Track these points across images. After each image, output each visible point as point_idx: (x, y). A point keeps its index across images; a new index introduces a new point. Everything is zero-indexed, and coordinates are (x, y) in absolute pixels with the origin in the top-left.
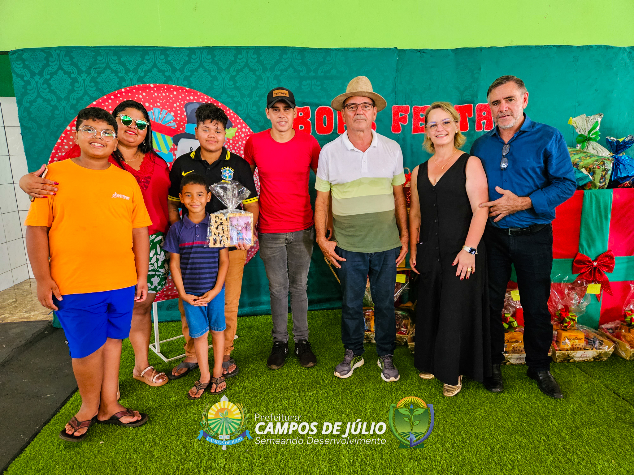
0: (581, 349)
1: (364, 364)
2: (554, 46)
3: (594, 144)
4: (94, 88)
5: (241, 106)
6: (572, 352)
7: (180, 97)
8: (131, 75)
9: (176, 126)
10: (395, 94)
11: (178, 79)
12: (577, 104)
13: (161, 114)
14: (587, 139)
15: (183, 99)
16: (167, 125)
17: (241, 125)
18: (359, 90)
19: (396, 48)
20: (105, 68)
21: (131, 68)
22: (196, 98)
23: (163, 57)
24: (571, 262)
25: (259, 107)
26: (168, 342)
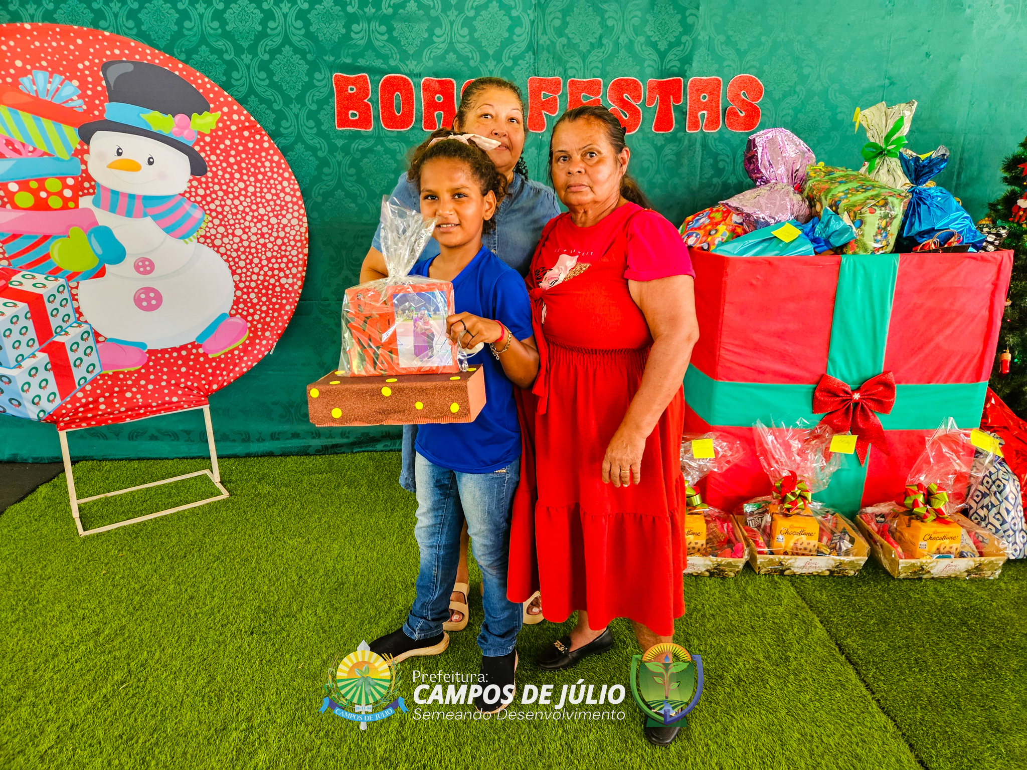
3: (893, 162)
6: (787, 557)
7: (91, 50)
9: (85, 107)
10: (534, 54)
12: (887, 82)
13: (50, 82)
14: (881, 153)
15: (99, 54)
16: (65, 105)
17: (230, 108)
24: (811, 391)
25: (271, 74)
26: (107, 498)
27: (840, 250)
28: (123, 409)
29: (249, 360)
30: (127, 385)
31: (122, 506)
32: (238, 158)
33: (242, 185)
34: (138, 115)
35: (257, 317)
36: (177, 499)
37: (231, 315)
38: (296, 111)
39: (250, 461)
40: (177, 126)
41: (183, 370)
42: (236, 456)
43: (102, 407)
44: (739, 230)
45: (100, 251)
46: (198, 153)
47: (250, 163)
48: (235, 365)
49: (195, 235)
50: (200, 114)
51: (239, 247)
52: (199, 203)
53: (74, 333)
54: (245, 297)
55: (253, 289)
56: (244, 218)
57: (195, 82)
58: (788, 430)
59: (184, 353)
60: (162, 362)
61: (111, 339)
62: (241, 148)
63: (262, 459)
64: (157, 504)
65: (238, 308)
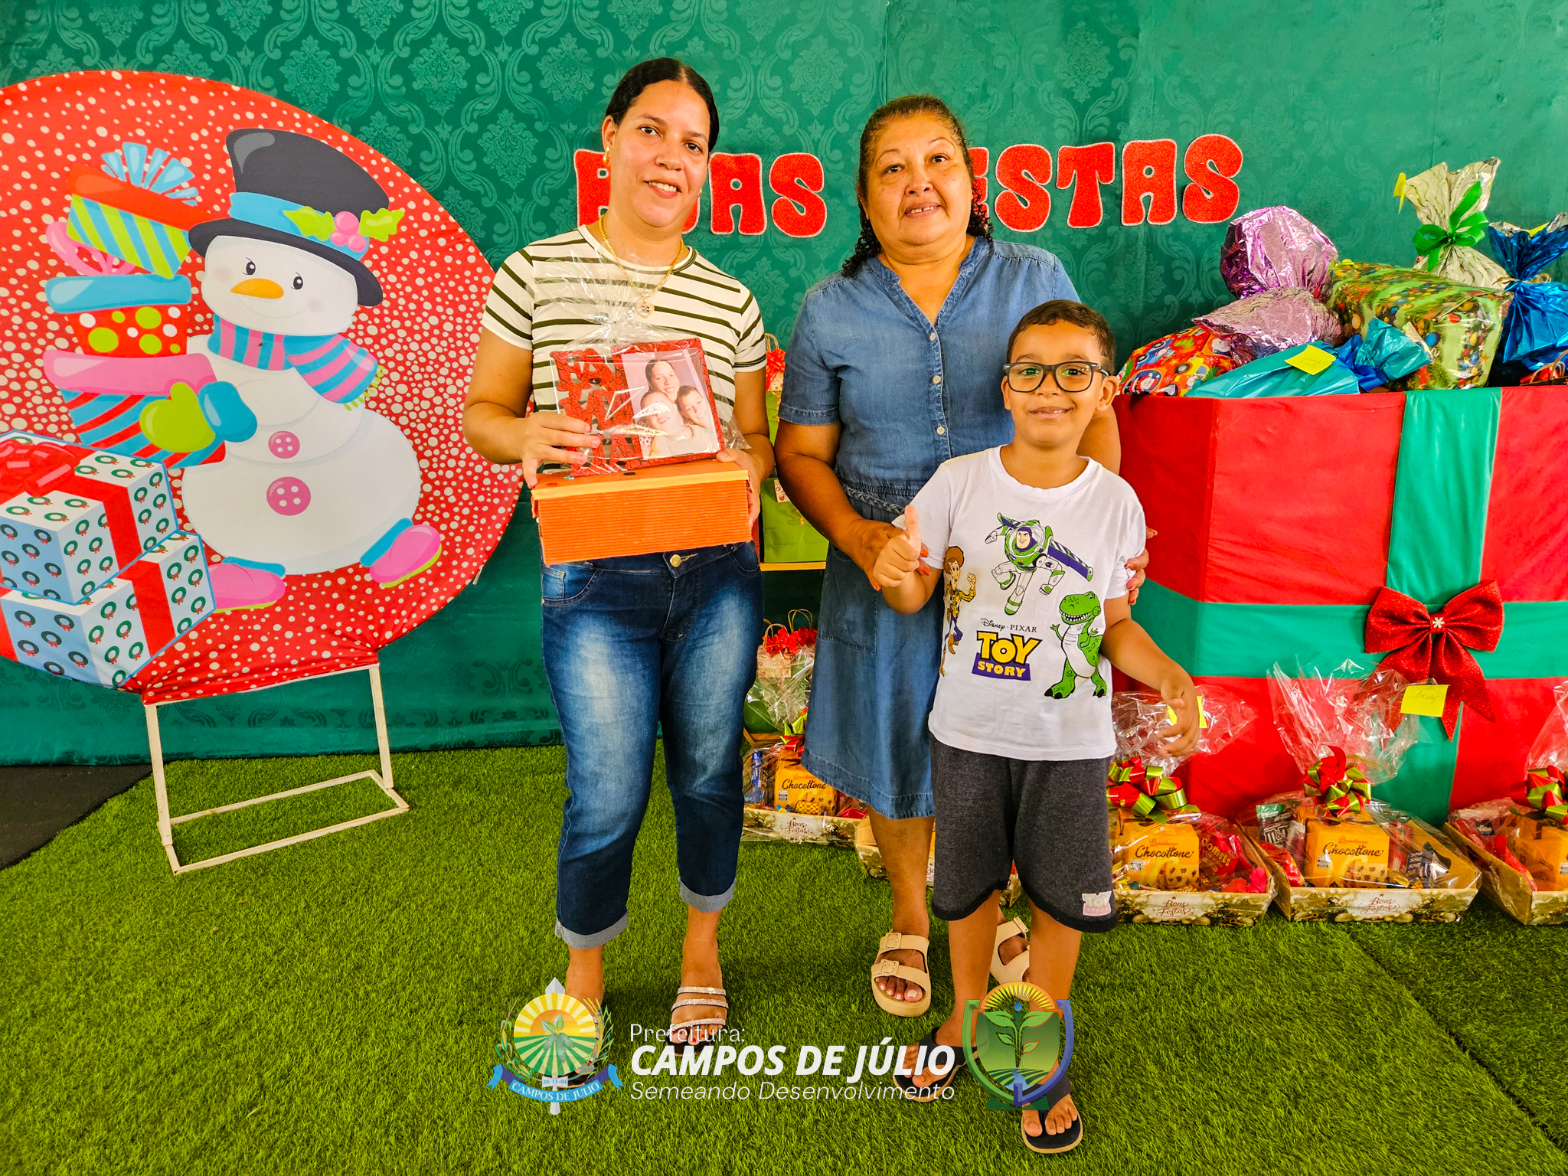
3: (1467, 254)
6: (1340, 890)
7: (212, 113)
9: (199, 199)
13: (148, 161)
14: (1445, 241)
15: (223, 119)
16: (169, 196)
17: (419, 203)
20: (48, 44)
21: (117, 41)
22: (264, 116)
24: (1362, 615)
25: (479, 153)
26: (215, 816)
27: (1402, 384)
28: (246, 670)
29: (441, 593)
30: (253, 632)
31: (239, 826)
32: (430, 279)
33: (434, 320)
34: (281, 213)
35: (454, 525)
36: (325, 815)
37: (416, 523)
38: (516, 207)
39: (438, 757)
40: (339, 230)
41: (340, 607)
42: (416, 750)
43: (214, 666)
44: (1226, 363)
45: (217, 421)
46: (368, 272)
47: (447, 287)
48: (421, 601)
49: (362, 396)
50: (374, 212)
51: (429, 416)
52: (369, 347)
53: (174, 548)
54: (437, 493)
55: (449, 481)
56: (436, 371)
57: (367, 163)
58: (1325, 682)
59: (342, 581)
60: (308, 594)
61: (233, 560)
62: (433, 264)
63: (458, 754)
64: (295, 824)
65: (427, 511)
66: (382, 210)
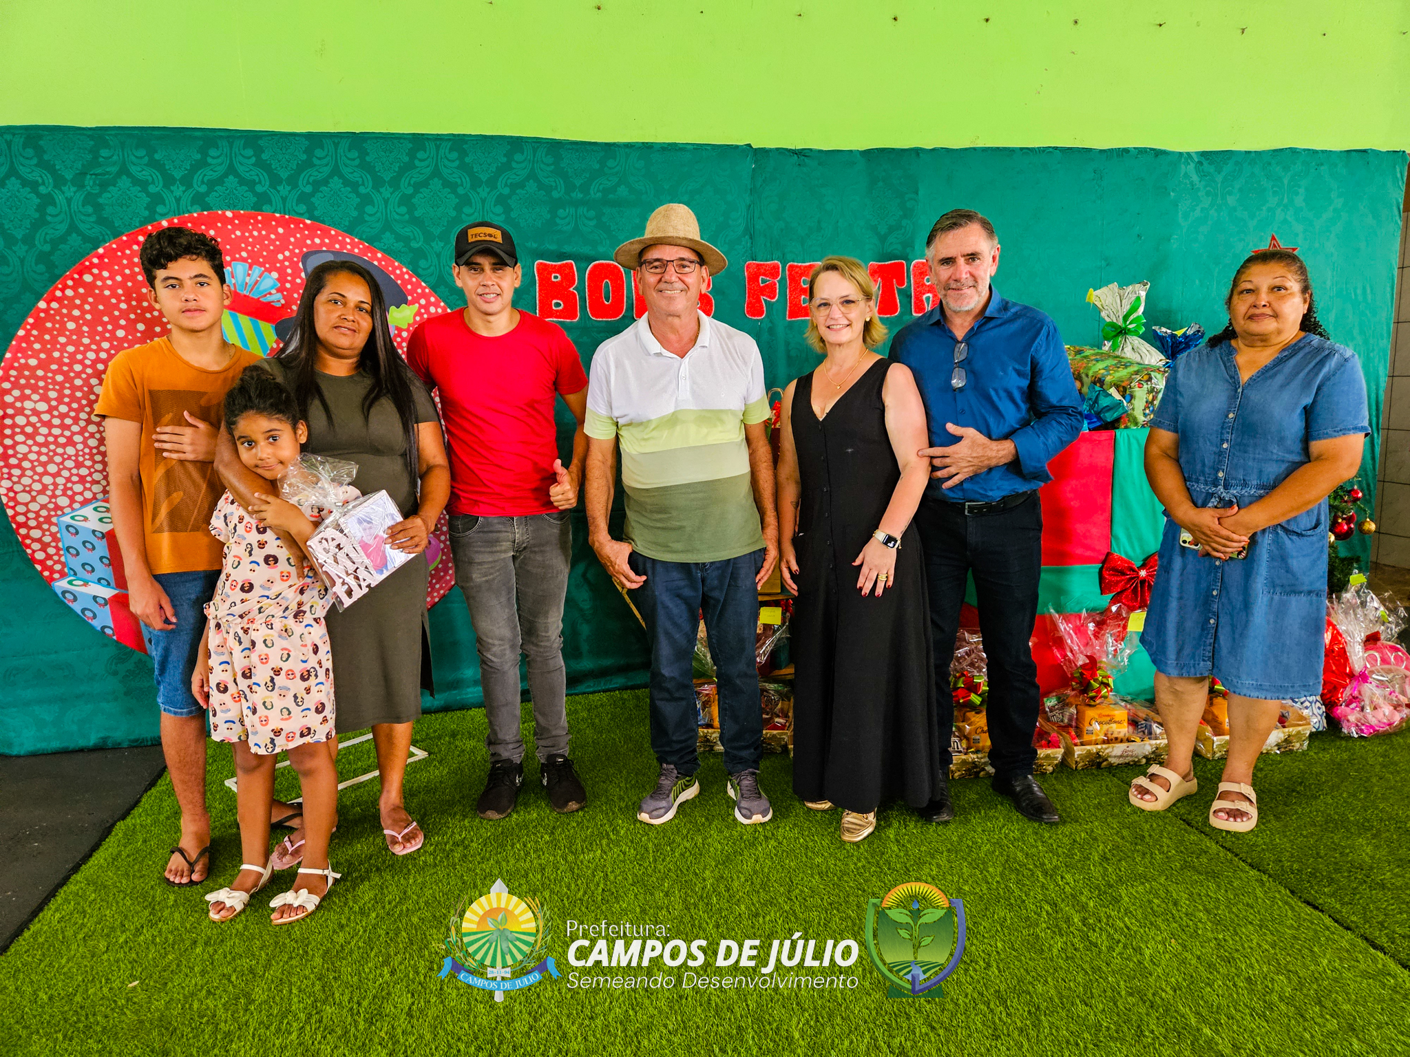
0: (1121, 741)
1: (700, 793)
2: (1056, 148)
4: (93, 219)
5: (427, 260)
6: (1104, 746)
8: (178, 190)
9: (283, 302)
10: (751, 238)
11: (284, 199)
12: (1104, 263)
13: (249, 275)
14: (1121, 332)
16: (262, 300)
18: (671, 233)
19: (749, 145)
20: (119, 174)
21: (178, 175)
22: (327, 241)
23: (249, 152)
27: (1113, 425)
50: (398, 307)
57: (393, 272)
66: (403, 305)
